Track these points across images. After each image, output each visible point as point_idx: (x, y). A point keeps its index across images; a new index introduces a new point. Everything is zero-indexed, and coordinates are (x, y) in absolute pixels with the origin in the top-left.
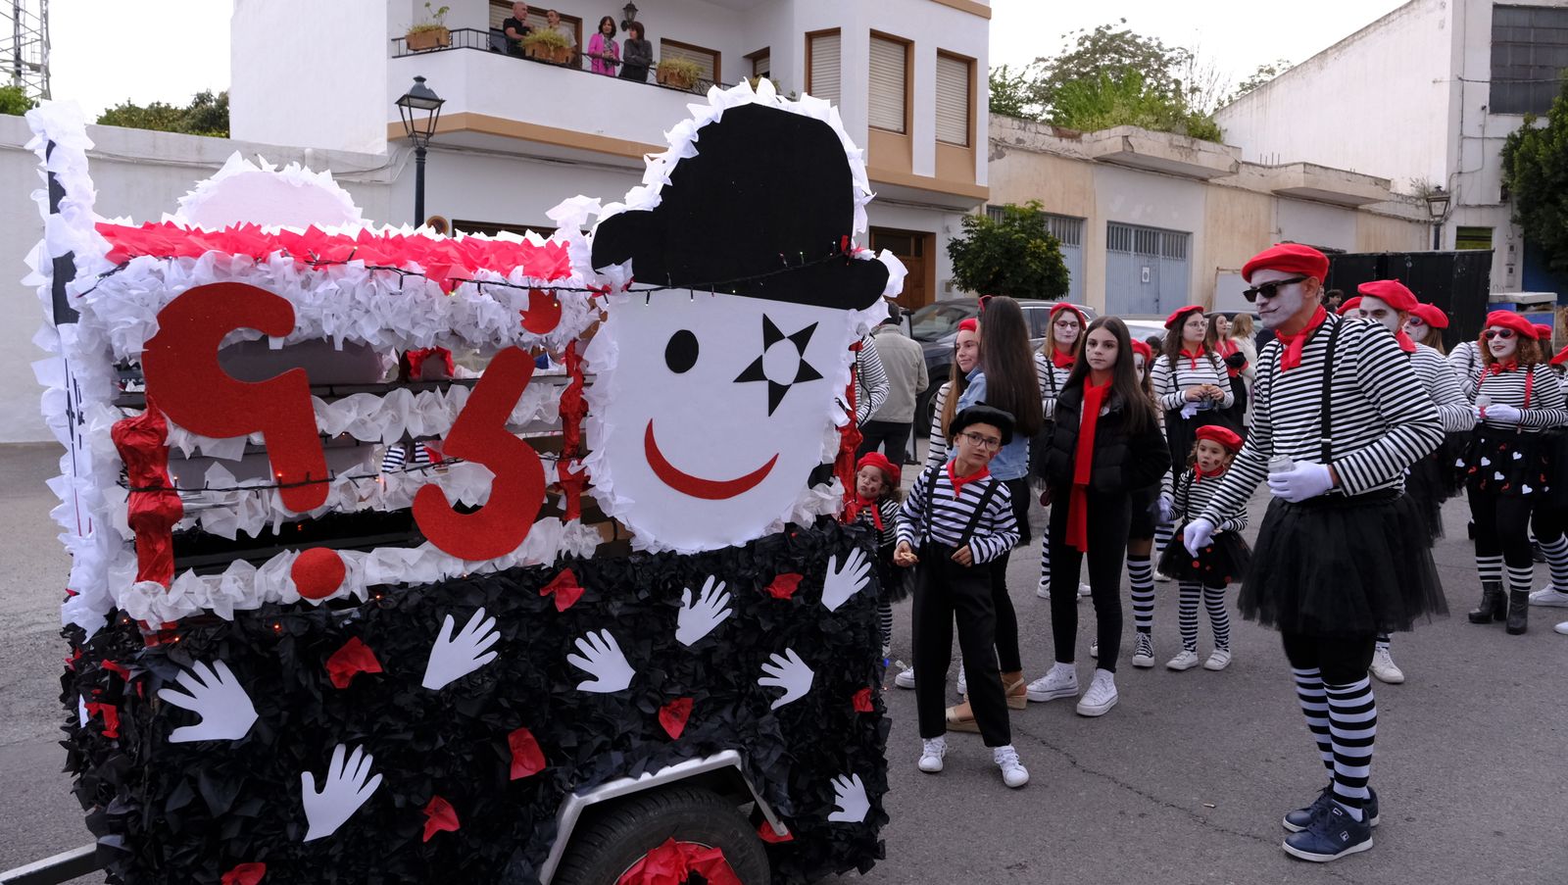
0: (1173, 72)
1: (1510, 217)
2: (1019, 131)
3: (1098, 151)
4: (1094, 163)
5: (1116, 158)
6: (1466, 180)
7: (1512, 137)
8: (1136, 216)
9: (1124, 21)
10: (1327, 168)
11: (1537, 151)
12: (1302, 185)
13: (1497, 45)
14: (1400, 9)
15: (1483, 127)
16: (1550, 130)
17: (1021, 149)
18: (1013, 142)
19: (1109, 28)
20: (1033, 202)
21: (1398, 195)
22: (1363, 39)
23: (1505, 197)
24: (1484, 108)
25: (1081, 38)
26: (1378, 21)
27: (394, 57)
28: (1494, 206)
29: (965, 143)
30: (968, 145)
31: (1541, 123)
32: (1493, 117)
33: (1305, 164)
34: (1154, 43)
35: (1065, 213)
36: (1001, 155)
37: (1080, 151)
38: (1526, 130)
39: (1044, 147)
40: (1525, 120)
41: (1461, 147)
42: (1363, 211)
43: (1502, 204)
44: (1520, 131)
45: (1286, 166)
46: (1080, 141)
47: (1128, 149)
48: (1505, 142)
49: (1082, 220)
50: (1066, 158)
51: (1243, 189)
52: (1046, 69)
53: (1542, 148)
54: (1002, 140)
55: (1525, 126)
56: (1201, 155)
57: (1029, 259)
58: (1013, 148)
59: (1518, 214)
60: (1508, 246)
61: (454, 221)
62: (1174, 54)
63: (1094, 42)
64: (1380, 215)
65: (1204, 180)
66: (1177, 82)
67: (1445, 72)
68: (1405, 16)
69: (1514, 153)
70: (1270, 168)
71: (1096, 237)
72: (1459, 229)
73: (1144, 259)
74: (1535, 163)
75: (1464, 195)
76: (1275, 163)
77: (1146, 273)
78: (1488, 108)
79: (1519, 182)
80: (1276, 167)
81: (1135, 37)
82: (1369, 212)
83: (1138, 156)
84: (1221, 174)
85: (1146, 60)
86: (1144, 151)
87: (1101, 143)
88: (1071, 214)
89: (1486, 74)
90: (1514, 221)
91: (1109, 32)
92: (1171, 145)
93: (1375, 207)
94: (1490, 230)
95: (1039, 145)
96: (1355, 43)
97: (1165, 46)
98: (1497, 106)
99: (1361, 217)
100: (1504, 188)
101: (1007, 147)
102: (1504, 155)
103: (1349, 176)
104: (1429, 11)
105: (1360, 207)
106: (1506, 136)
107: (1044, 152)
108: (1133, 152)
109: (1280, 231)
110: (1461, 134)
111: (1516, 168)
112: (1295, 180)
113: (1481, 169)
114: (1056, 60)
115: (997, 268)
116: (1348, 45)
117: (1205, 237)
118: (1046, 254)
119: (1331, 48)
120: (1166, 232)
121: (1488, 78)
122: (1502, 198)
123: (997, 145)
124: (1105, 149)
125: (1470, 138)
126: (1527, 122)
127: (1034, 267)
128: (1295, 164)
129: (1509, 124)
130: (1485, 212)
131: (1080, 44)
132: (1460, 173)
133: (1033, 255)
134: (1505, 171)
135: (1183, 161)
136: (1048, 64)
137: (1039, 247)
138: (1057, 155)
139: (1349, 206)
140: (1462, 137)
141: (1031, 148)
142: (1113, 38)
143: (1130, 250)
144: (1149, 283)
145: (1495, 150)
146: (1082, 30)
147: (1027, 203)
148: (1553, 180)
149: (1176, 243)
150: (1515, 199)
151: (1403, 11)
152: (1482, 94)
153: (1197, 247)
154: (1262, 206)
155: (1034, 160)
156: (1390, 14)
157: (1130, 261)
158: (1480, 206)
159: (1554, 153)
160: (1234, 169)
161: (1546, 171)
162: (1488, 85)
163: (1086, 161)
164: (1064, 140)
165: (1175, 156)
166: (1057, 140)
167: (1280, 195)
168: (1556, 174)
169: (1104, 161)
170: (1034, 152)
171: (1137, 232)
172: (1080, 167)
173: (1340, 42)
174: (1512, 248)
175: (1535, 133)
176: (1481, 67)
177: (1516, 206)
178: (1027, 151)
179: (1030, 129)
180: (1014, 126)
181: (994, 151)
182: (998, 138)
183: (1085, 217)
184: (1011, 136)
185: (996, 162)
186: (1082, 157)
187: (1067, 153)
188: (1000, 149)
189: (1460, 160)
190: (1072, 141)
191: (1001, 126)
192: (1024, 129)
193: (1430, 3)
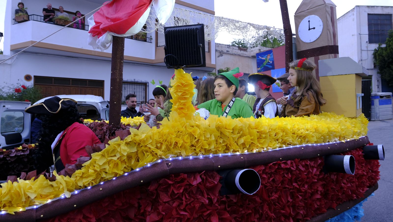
1: (377, 72)
2: (227, 49)
3: (252, 54)
4: (251, 58)
6: (363, 62)
7: (375, 50)
11: (383, 53)
13: (370, 25)
15: (367, 47)
16: (386, 47)
17: (228, 54)
18: (225, 51)
20: (227, 68)
23: (375, 67)
24: (367, 42)
27: (13, 24)
28: (372, 69)
29: (208, 51)
30: (209, 52)
31: (384, 46)
32: (370, 44)
36: (222, 55)
37: (247, 54)
38: (379, 48)
39: (235, 53)
41: (361, 53)
43: (374, 68)
44: (378, 48)
46: (247, 51)
48: (373, 51)
50: (242, 56)
53: (384, 52)
54: (222, 51)
55: (379, 47)
58: (226, 53)
59: (379, 71)
60: (377, 80)
61: (34, 76)
67: (355, 32)
68: (343, 18)
69: (377, 54)
74: (383, 56)
78: (368, 42)
79: (378, 62)
89: (367, 32)
90: (378, 73)
94: (371, 76)
95: (234, 52)
98: (371, 41)
100: (374, 64)
101: (224, 53)
102: (373, 55)
106: (374, 50)
107: (235, 55)
110: (361, 49)
111: (377, 58)
113: (367, 59)
114: (257, 37)
123: (220, 53)
124: (254, 53)
125: (364, 50)
126: (379, 45)
129: (375, 46)
130: (371, 71)
132: (361, 60)
134: (374, 59)
136: (255, 38)
138: (239, 55)
140: (362, 50)
141: (231, 53)
145: (371, 53)
147: (225, 68)
148: (388, 61)
150: (378, 67)
151: (343, 17)
152: (366, 38)
155: (232, 57)
158: (368, 69)
159: (388, 53)
161: (386, 59)
162: (368, 36)
163: (249, 57)
164: (242, 51)
166: (239, 51)
168: (389, 59)
169: (254, 57)
170: (232, 54)
172: (247, 59)
174: (378, 81)
175: (382, 48)
176: (365, 30)
177: (378, 69)
178: (230, 54)
179: (231, 48)
180: (226, 47)
181: (219, 54)
182: (220, 50)
183: (249, 73)
184: (225, 50)
185: (220, 57)
186: (247, 56)
187: (243, 55)
188: (221, 53)
189: (361, 56)
190: (244, 51)
191: (221, 47)
192: (229, 48)
193: (350, 14)
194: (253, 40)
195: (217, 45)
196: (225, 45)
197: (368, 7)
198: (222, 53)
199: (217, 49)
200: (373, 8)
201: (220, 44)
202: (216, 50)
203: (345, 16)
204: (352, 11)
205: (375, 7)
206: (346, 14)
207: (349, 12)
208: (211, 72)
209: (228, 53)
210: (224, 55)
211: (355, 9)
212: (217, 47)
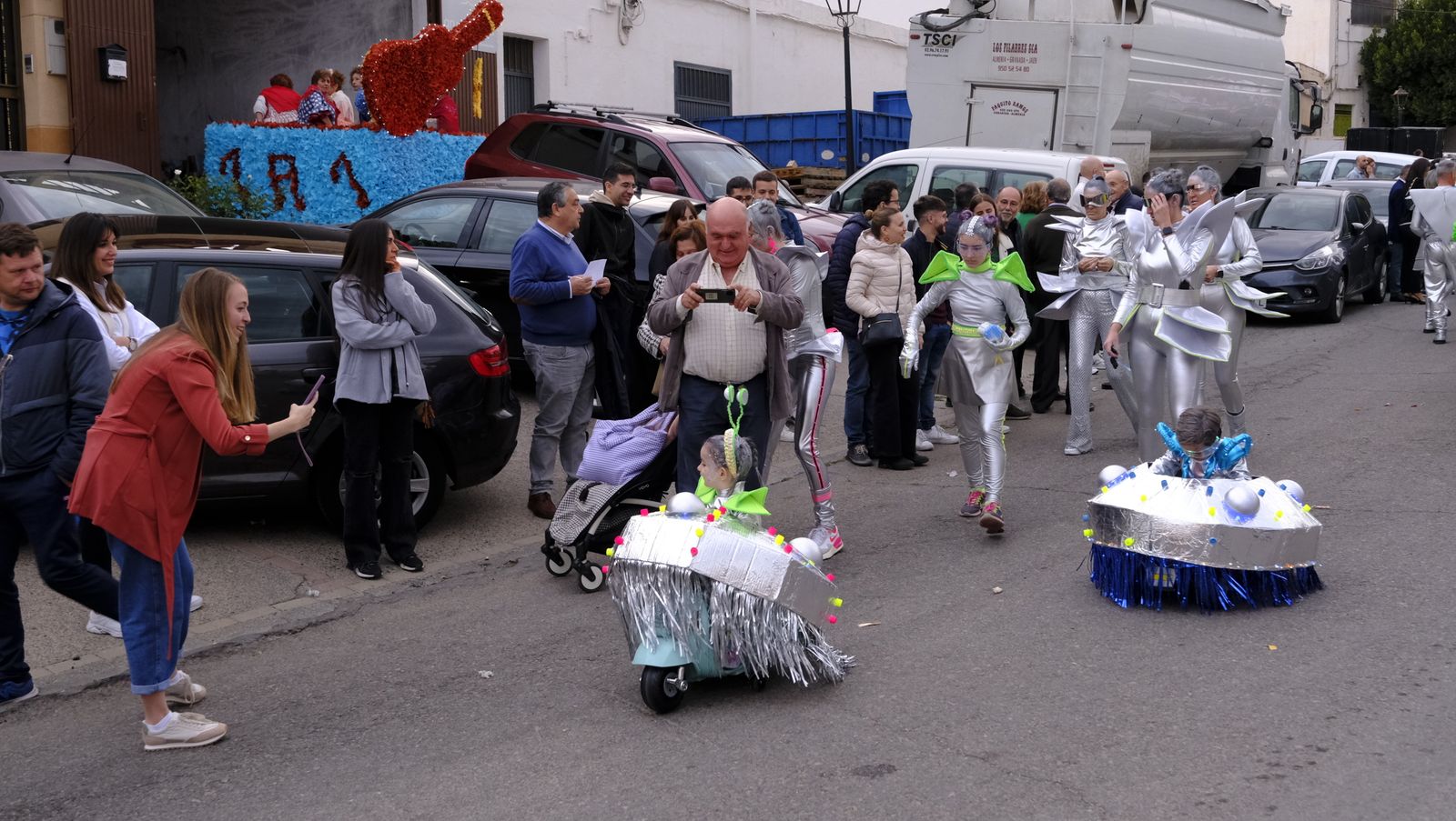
1: (1363, 98)
6: (1340, 71)
7: (1366, 43)
15: (1348, 34)
16: (1389, 37)
24: (1348, 21)
28: (1354, 90)
31: (1382, 33)
32: (1353, 27)
38: (1374, 37)
40: (1373, 31)
41: (1337, 47)
44: (1371, 38)
48: (1360, 46)
55: (1372, 35)
60: (1361, 118)
69: (1368, 53)
72: (1337, 105)
75: (1338, 83)
78: (1350, 21)
94: (1351, 106)
98: (1355, 20)
102: (1361, 55)
106: (1362, 41)
110: (1337, 38)
113: (1348, 64)
122: (1359, 84)
125: (1342, 41)
129: (1363, 33)
130: (1351, 94)
132: (1337, 66)
134: (1361, 66)
140: (1338, 40)
145: (1356, 50)
152: (1347, 10)
158: (1347, 90)
159: (1406, 58)
161: (1400, 69)
162: (1350, 5)
174: (1364, 120)
175: (1379, 40)
189: (1336, 57)
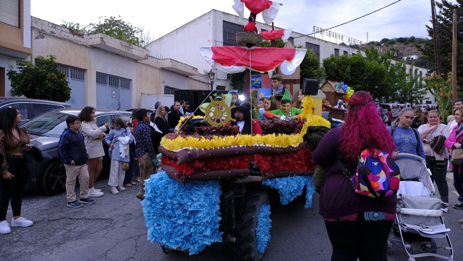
0: (136, 35)
2: (52, 29)
3: (91, 43)
4: (90, 48)
5: (98, 46)
8: (109, 71)
9: (120, 16)
10: (178, 62)
12: (170, 66)
13: (224, 33)
14: (198, 18)
18: (49, 32)
19: (115, 18)
20: (51, 56)
21: (200, 74)
22: (189, 26)
23: (228, 78)
25: (105, 19)
26: (192, 21)
29: (18, 26)
30: (19, 27)
33: (171, 59)
34: (130, 25)
35: (76, 66)
36: (43, 37)
37: (83, 42)
39: (65, 37)
42: (190, 78)
43: (228, 80)
45: (165, 59)
46: (83, 38)
47: (102, 42)
49: (85, 70)
50: (76, 44)
51: (150, 66)
52: (94, 27)
54: (43, 30)
56: (133, 50)
57: (47, 81)
58: (49, 35)
59: (231, 82)
62: (136, 29)
63: (110, 21)
64: (195, 80)
65: (136, 61)
66: (137, 38)
67: (211, 38)
70: (160, 60)
71: (91, 78)
73: (113, 88)
76: (161, 58)
77: (114, 94)
80: (162, 60)
81: (123, 22)
82: (191, 78)
83: (108, 47)
84: (142, 59)
85: (127, 30)
86: (110, 45)
87: (92, 40)
88: (79, 67)
90: (231, 85)
91: (115, 19)
92: (121, 44)
93: (193, 77)
95: (63, 36)
96: (187, 27)
97: (133, 26)
99: (189, 80)
100: (228, 75)
101: (46, 34)
103: (185, 65)
104: (207, 19)
105: (189, 76)
107: (65, 39)
108: (105, 45)
109: (164, 82)
112: (167, 64)
114: (97, 25)
115: (31, 85)
116: (184, 27)
117: (137, 81)
118: (57, 80)
119: (179, 28)
120: (122, 79)
121: (222, 41)
123: (40, 32)
124: (94, 42)
127: (50, 85)
128: (168, 59)
131: (105, 21)
133: (50, 80)
135: (127, 51)
136: (94, 26)
137: (52, 76)
138: (72, 42)
139: (186, 76)
141: (59, 36)
142: (116, 21)
143: (107, 84)
144: (116, 97)
146: (105, 16)
149: (126, 83)
150: (231, 78)
151: (199, 19)
153: (134, 85)
154: (158, 73)
155: (60, 42)
156: (195, 19)
157: (107, 89)
160: (146, 57)
163: (86, 46)
164: (75, 36)
165: (123, 49)
166: (71, 35)
167: (163, 69)
169: (93, 47)
170: (60, 38)
171: (109, 77)
172: (83, 49)
173: (182, 26)
176: (221, 37)
177: (231, 80)
178: (56, 37)
179: (58, 28)
180: (49, 26)
181: (38, 35)
182: (41, 29)
183: (86, 69)
184: (48, 30)
185: (40, 40)
186: (84, 44)
187: (77, 42)
188: (42, 34)
190: (79, 37)
191: (42, 24)
192: (55, 28)
193: (206, 17)
194: (91, 28)
195: (34, 20)
196: (49, 22)
197: (224, 13)
198: (44, 34)
199: (34, 25)
200: (228, 15)
201: (40, 20)
202: (32, 28)
203: (201, 18)
204: (209, 14)
205: (230, 15)
206: (202, 17)
207: (205, 14)
208: (24, 59)
209: (52, 35)
210: (46, 36)
211: (212, 12)
212: (33, 23)
